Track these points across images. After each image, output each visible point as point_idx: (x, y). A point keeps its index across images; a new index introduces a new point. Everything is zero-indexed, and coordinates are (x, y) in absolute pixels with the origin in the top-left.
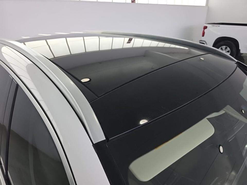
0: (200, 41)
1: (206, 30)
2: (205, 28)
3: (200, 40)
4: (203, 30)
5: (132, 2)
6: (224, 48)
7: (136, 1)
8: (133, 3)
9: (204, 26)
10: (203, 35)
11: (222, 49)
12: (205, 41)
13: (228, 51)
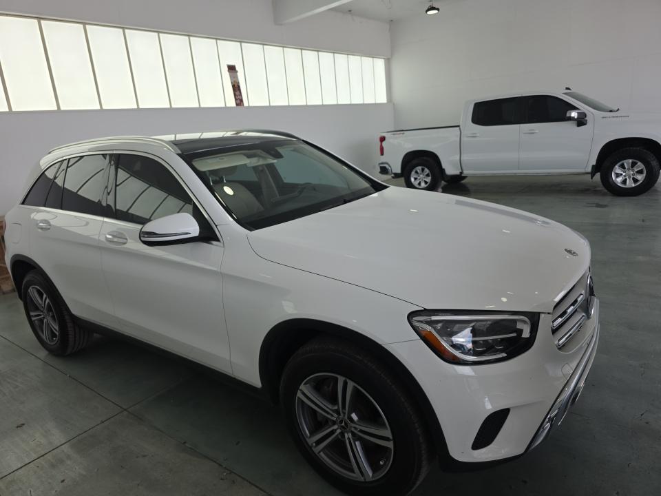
0: (380, 164)
1: (384, 143)
2: (383, 139)
3: (380, 162)
4: (379, 143)
5: (237, 105)
7: (246, 104)
8: (239, 107)
9: (380, 136)
10: (382, 153)
11: (416, 172)
12: (387, 164)
13: (428, 175)
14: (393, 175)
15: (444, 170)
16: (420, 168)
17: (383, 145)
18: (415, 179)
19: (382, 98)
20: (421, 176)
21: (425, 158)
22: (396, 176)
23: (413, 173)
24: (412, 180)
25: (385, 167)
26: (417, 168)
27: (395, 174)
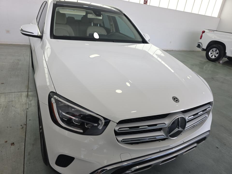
0: (198, 43)
1: (203, 34)
2: (204, 32)
6: (214, 50)
7: (148, 3)
8: (145, 4)
9: (203, 30)
10: (201, 38)
11: (213, 51)
12: (201, 43)
13: (217, 53)
14: (202, 49)
15: (226, 53)
16: (215, 49)
17: (203, 35)
18: (211, 53)
19: (215, 15)
20: (214, 53)
21: (219, 45)
22: (203, 50)
23: (211, 50)
24: (210, 53)
25: (200, 45)
26: (214, 49)
27: (203, 49)
